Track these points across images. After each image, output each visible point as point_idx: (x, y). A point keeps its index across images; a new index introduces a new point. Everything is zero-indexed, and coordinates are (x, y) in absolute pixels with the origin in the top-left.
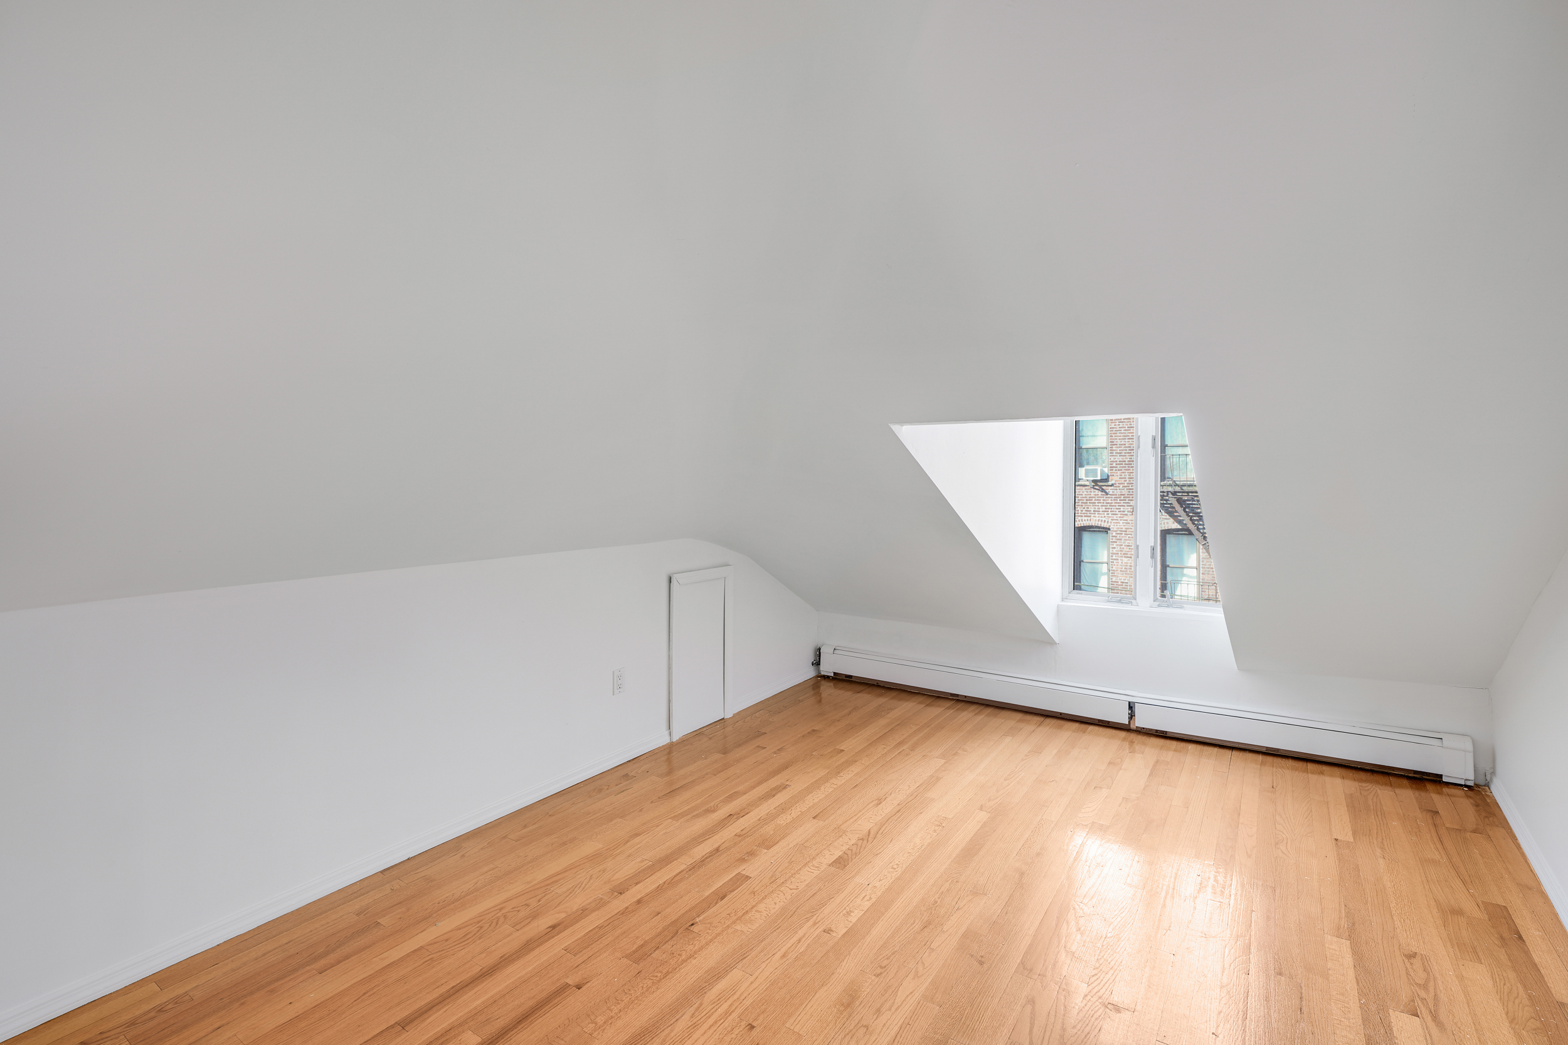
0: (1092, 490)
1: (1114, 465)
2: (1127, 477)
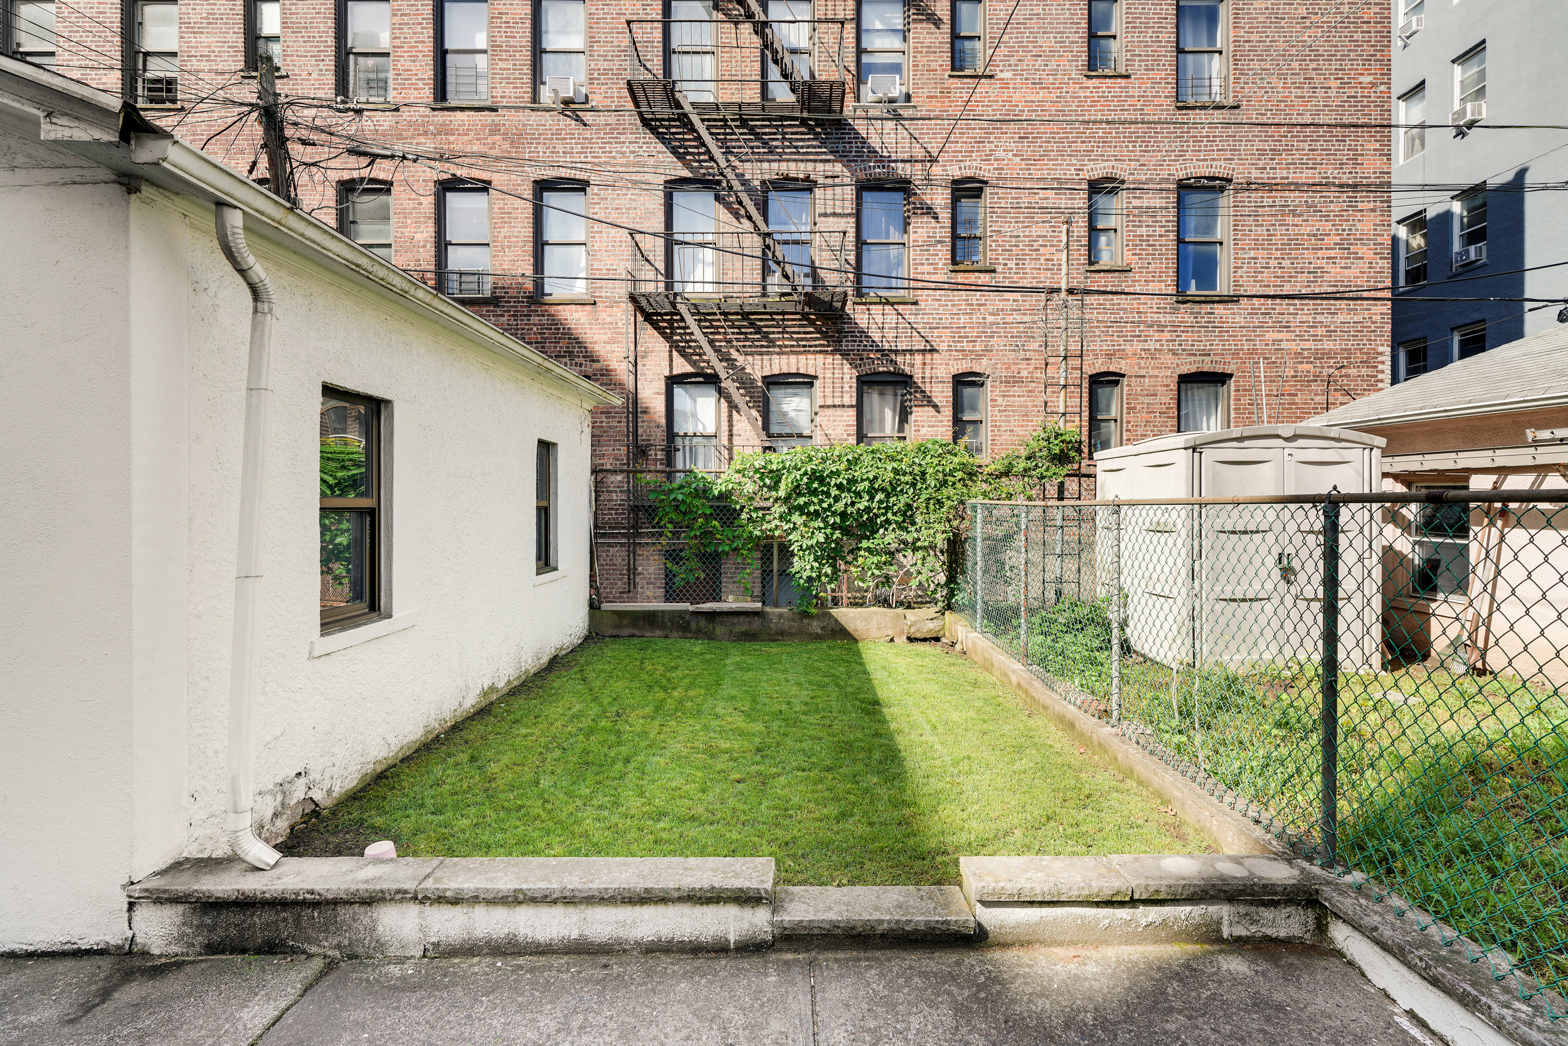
0: (561, 117)
1: (596, 76)
2: (616, 95)
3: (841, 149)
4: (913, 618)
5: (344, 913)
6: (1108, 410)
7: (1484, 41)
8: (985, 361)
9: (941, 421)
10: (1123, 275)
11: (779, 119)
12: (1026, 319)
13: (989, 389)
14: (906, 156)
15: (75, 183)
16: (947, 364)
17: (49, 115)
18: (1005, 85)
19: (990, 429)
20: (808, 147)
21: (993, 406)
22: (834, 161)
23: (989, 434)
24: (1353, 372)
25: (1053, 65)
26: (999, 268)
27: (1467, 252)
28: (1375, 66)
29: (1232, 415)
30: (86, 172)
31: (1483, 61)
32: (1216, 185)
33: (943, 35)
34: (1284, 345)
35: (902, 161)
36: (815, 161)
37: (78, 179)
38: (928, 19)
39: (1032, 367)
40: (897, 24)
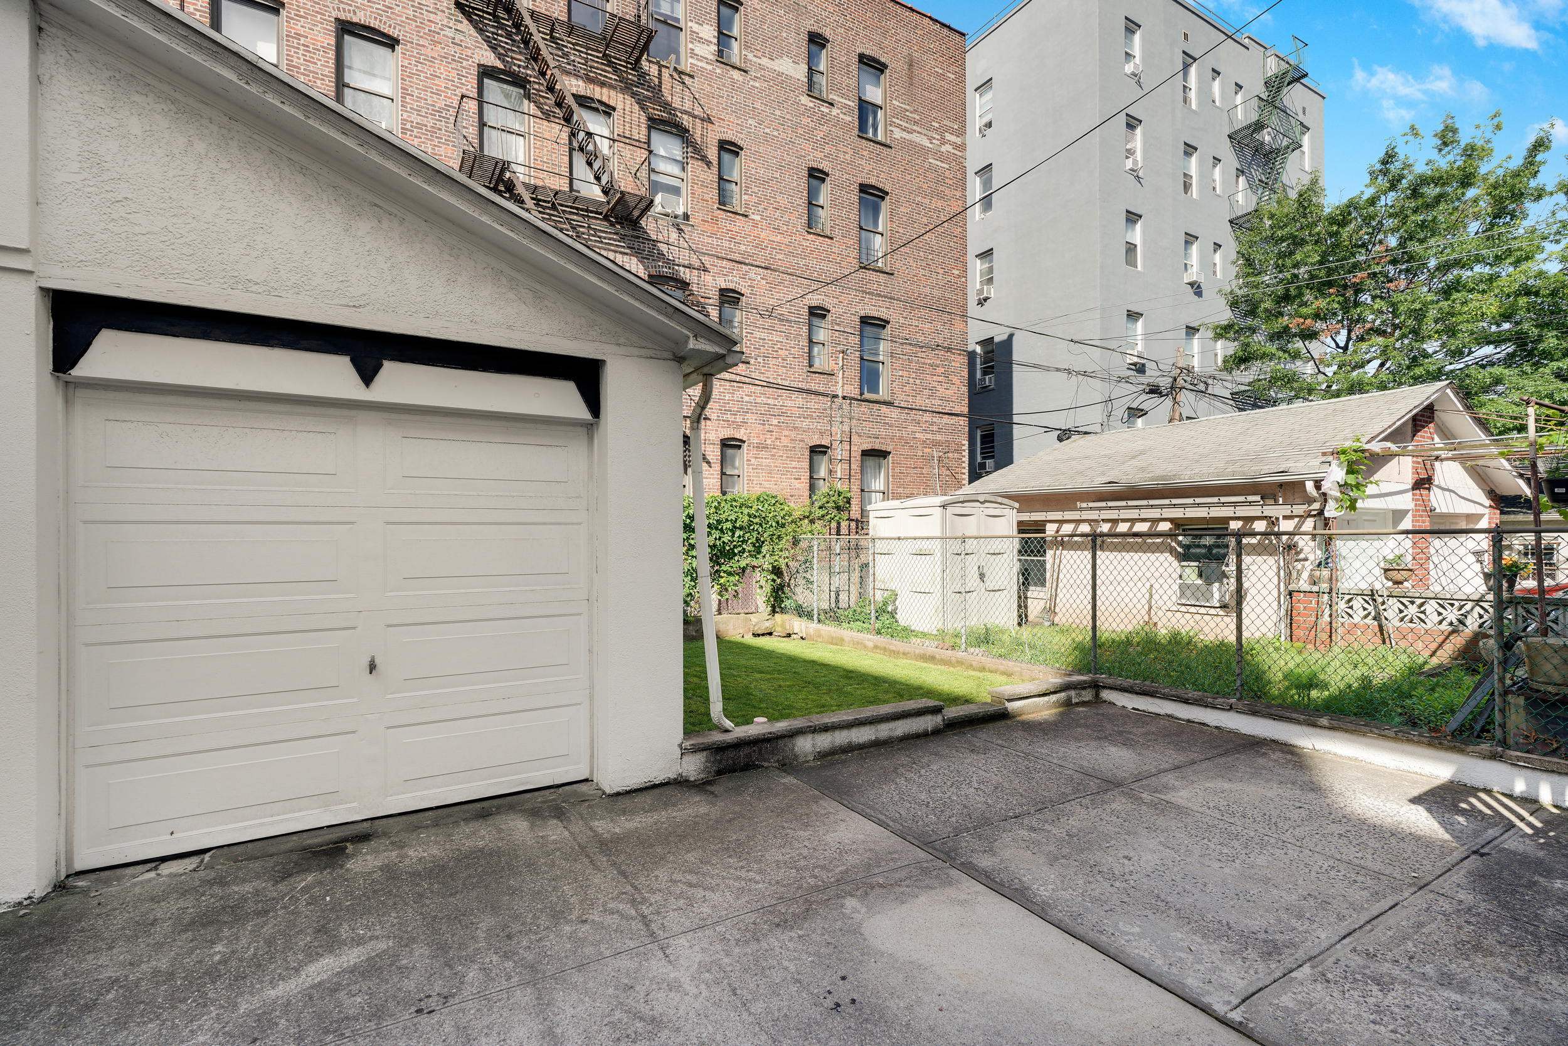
1: (408, 126)
3: (636, 246)
4: (755, 620)
5: (781, 743)
6: (818, 472)
7: (992, 249)
8: (743, 431)
9: (713, 474)
10: (830, 377)
11: (586, 209)
12: (770, 401)
13: (746, 451)
14: (686, 262)
15: (652, 358)
16: (717, 430)
17: (695, 336)
18: (755, 225)
19: (746, 482)
20: (610, 239)
21: (748, 465)
22: (631, 255)
23: (746, 486)
24: (950, 455)
25: (786, 217)
26: (752, 361)
27: (985, 379)
28: (960, 265)
29: (891, 480)
30: (658, 352)
31: (991, 261)
32: (882, 323)
33: (712, 176)
34: (917, 435)
35: (684, 266)
36: (616, 252)
37: (653, 356)
38: (702, 160)
39: (774, 437)
40: (676, 155)
